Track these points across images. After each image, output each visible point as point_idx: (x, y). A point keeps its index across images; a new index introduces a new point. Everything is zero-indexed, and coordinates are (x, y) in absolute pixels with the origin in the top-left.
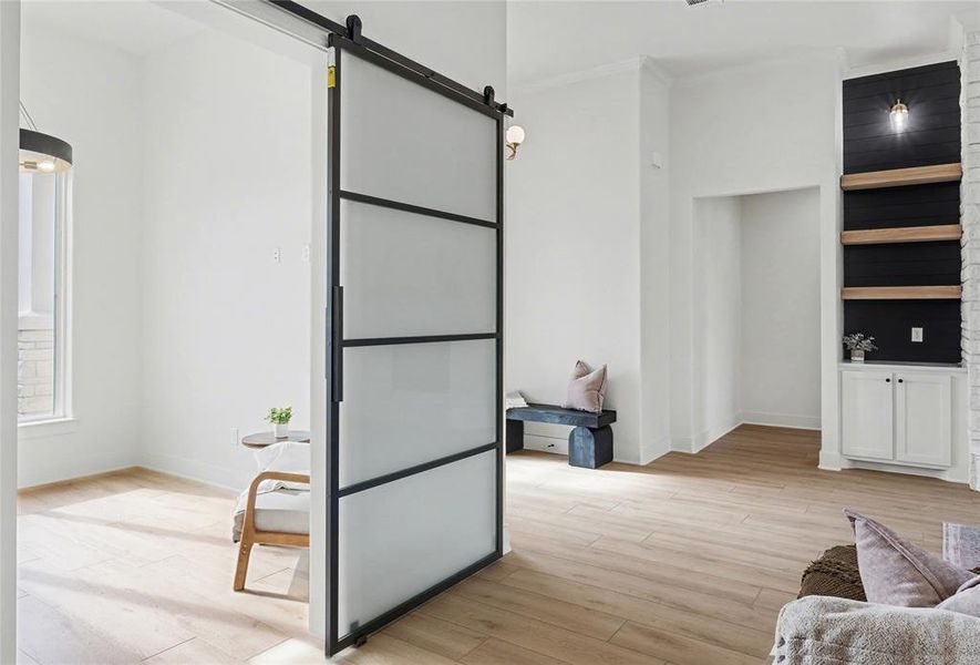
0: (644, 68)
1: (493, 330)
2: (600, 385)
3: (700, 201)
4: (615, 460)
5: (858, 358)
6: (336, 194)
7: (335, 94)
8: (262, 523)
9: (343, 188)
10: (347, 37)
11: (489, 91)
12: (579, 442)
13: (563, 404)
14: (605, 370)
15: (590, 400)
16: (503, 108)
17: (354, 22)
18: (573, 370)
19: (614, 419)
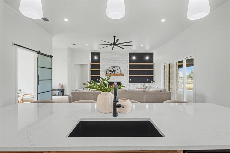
0: (68, 49)
1: (51, 79)
2: (62, 86)
3: (75, 64)
4: (64, 95)
6: (38, 67)
7: (38, 58)
8: (24, 100)
9: (39, 66)
10: (39, 52)
11: (51, 55)
12: (59, 93)
13: (57, 89)
14: (63, 84)
15: (61, 88)
16: (52, 57)
17: (39, 51)
18: (59, 85)
19: (64, 90)
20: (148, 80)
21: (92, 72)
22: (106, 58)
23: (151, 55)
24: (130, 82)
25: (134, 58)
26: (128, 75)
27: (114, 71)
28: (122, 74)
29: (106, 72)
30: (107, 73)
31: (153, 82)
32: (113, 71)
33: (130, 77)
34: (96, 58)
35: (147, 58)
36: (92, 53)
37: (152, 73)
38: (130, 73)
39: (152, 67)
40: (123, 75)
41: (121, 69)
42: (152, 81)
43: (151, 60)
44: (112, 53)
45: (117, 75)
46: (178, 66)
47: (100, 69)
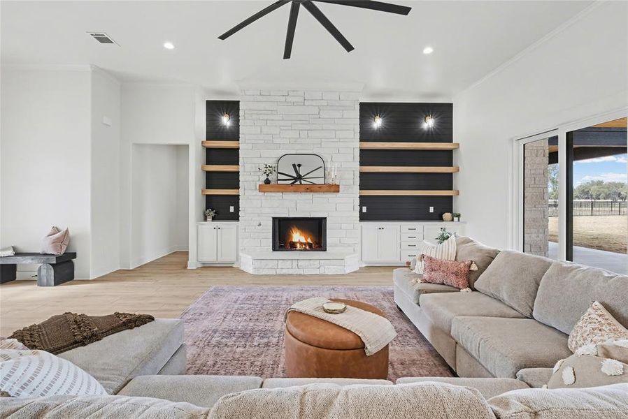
0: (94, 71)
2: (63, 239)
3: (137, 145)
4: (75, 279)
5: (209, 219)
12: (44, 272)
14: (67, 231)
15: (55, 248)
19: (74, 255)
20: (431, 210)
21: (211, 180)
22: (266, 117)
23: (444, 112)
24: (363, 217)
25: (378, 123)
26: (356, 192)
27: (299, 177)
28: (330, 185)
29: (265, 177)
30: (267, 182)
31: (456, 219)
32: (295, 176)
33: (363, 200)
34: (226, 121)
35: (429, 123)
36: (209, 103)
37: (447, 181)
38: (366, 181)
39: (447, 157)
40: (335, 189)
41: (328, 165)
42: (447, 216)
43: (444, 132)
44: (289, 99)
45: (311, 192)
46: (548, 155)
47: (240, 167)
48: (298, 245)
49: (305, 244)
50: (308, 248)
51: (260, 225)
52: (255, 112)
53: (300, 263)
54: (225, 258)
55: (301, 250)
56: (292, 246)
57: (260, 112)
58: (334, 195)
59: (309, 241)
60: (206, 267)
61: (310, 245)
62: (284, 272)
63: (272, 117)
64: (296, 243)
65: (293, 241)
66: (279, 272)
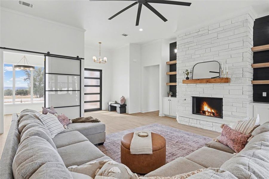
4: (126, 113)
5: (170, 96)
6: (45, 73)
7: (45, 62)
10: (47, 54)
11: (77, 57)
14: (124, 97)
16: (82, 58)
19: (126, 105)
28: (222, 79)
29: (186, 76)
30: (187, 78)
45: (211, 83)
47: (177, 72)
48: (207, 113)
49: (211, 113)
50: (212, 115)
51: (185, 100)
52: (183, 45)
53: (201, 122)
54: (172, 114)
55: (208, 116)
56: (204, 113)
57: (185, 44)
58: (227, 84)
59: (213, 111)
60: (166, 117)
61: (213, 114)
62: (192, 125)
63: (191, 45)
64: (206, 111)
65: (204, 110)
66: (190, 125)
